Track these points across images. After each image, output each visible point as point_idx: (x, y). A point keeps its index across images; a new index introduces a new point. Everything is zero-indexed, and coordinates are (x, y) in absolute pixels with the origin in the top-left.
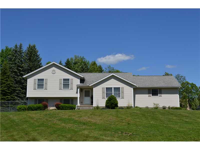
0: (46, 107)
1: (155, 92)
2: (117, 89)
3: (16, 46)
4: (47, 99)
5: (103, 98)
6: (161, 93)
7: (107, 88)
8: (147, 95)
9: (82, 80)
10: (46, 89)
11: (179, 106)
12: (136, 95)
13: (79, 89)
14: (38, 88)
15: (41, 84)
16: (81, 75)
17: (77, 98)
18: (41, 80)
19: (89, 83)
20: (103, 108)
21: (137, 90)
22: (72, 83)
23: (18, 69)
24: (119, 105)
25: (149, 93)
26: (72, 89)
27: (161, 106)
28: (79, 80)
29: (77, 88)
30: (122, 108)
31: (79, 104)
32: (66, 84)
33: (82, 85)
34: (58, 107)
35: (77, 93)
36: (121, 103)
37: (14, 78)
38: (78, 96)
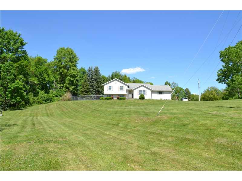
0: (113, 98)
1: (160, 93)
2: (144, 91)
3: (89, 68)
4: (113, 95)
5: (138, 95)
6: (163, 93)
7: (140, 91)
8: (157, 94)
9: (128, 87)
10: (112, 90)
11: (171, 99)
12: (152, 94)
13: (127, 91)
14: (109, 90)
15: (110, 88)
16: (128, 84)
17: (126, 95)
18: (110, 86)
19: (131, 88)
20: (138, 99)
21: (153, 92)
22: (124, 88)
23: (91, 79)
24: (145, 98)
25: (158, 93)
26: (124, 90)
27: (163, 99)
28: (127, 87)
29: (127, 90)
30: (146, 99)
31: (127, 97)
32: (121, 88)
33: (128, 89)
34: (118, 98)
35: (126, 92)
36: (146, 97)
37: (89, 84)
38: (127, 94)
